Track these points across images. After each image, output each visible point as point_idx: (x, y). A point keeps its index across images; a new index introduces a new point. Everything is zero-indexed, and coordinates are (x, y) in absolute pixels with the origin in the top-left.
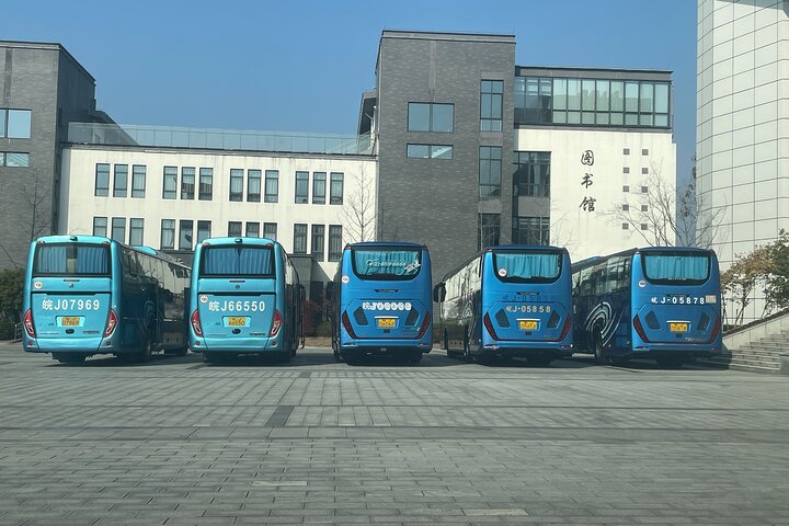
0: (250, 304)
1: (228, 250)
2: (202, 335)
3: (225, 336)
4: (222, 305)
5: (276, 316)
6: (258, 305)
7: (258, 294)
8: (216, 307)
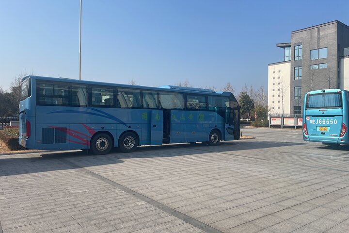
0: (329, 121)
1: (320, 96)
2: (308, 134)
3: (318, 135)
4: (316, 121)
5: (343, 127)
6: (333, 121)
7: (333, 116)
8: (313, 122)
